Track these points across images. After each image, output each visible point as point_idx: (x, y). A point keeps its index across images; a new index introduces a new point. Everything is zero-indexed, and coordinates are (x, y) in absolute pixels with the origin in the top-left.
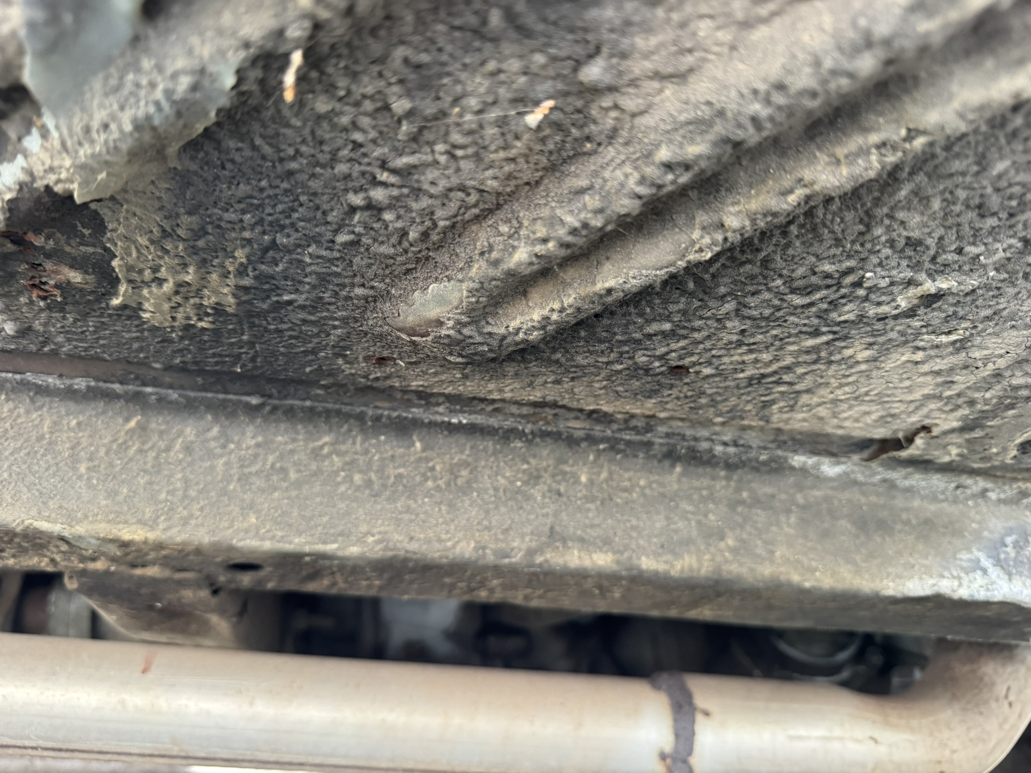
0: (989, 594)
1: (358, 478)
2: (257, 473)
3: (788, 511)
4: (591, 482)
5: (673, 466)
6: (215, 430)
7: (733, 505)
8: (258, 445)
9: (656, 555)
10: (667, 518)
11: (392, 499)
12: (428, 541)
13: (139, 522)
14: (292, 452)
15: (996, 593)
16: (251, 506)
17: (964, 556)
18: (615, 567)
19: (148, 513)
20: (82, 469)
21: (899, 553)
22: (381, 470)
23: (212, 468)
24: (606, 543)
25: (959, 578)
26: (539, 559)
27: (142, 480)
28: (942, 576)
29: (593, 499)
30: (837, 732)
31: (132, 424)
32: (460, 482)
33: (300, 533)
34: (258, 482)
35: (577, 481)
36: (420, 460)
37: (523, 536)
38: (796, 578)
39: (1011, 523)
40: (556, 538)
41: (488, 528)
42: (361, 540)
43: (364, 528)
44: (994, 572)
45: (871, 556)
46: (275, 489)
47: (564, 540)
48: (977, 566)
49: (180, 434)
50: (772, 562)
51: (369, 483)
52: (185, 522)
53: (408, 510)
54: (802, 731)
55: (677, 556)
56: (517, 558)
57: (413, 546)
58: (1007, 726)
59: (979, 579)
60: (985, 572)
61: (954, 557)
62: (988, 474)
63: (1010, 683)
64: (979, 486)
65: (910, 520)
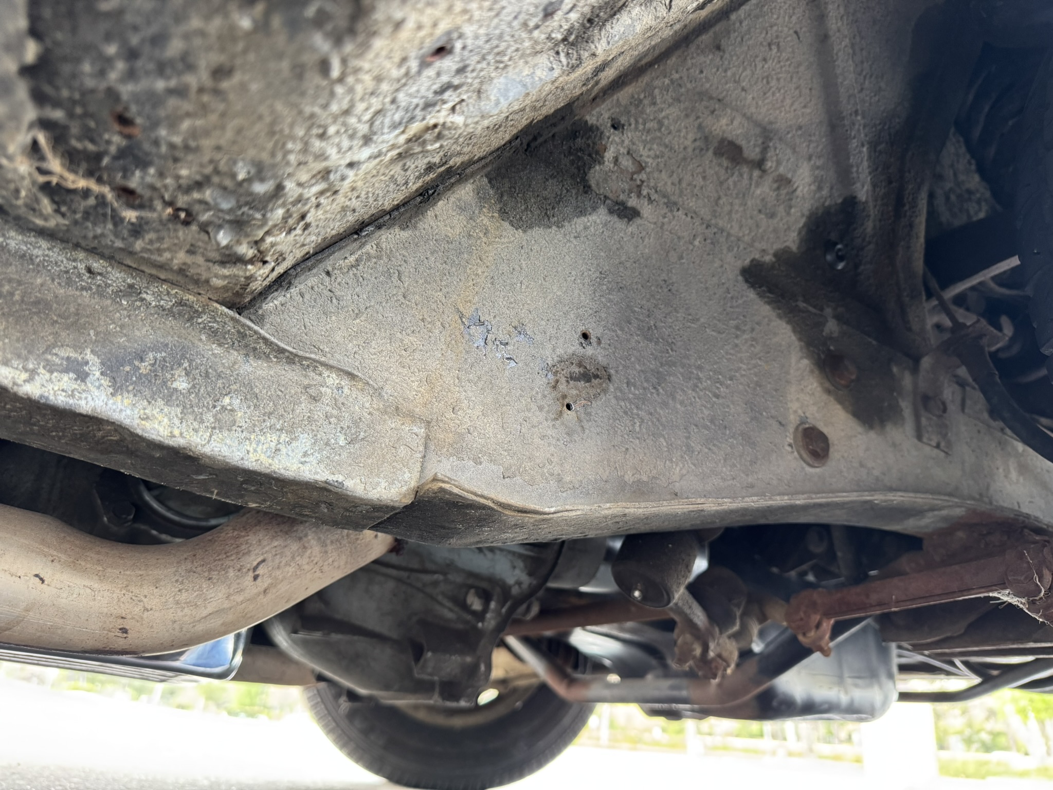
0: (71, 401)
15: (83, 403)
17: (64, 352)
28: (6, 364)
44: (97, 380)
48: (74, 368)
58: (239, 598)
59: (66, 381)
60: (82, 376)
61: (48, 350)
62: (111, 258)
63: (269, 556)
64: (117, 278)
65: (12, 294)
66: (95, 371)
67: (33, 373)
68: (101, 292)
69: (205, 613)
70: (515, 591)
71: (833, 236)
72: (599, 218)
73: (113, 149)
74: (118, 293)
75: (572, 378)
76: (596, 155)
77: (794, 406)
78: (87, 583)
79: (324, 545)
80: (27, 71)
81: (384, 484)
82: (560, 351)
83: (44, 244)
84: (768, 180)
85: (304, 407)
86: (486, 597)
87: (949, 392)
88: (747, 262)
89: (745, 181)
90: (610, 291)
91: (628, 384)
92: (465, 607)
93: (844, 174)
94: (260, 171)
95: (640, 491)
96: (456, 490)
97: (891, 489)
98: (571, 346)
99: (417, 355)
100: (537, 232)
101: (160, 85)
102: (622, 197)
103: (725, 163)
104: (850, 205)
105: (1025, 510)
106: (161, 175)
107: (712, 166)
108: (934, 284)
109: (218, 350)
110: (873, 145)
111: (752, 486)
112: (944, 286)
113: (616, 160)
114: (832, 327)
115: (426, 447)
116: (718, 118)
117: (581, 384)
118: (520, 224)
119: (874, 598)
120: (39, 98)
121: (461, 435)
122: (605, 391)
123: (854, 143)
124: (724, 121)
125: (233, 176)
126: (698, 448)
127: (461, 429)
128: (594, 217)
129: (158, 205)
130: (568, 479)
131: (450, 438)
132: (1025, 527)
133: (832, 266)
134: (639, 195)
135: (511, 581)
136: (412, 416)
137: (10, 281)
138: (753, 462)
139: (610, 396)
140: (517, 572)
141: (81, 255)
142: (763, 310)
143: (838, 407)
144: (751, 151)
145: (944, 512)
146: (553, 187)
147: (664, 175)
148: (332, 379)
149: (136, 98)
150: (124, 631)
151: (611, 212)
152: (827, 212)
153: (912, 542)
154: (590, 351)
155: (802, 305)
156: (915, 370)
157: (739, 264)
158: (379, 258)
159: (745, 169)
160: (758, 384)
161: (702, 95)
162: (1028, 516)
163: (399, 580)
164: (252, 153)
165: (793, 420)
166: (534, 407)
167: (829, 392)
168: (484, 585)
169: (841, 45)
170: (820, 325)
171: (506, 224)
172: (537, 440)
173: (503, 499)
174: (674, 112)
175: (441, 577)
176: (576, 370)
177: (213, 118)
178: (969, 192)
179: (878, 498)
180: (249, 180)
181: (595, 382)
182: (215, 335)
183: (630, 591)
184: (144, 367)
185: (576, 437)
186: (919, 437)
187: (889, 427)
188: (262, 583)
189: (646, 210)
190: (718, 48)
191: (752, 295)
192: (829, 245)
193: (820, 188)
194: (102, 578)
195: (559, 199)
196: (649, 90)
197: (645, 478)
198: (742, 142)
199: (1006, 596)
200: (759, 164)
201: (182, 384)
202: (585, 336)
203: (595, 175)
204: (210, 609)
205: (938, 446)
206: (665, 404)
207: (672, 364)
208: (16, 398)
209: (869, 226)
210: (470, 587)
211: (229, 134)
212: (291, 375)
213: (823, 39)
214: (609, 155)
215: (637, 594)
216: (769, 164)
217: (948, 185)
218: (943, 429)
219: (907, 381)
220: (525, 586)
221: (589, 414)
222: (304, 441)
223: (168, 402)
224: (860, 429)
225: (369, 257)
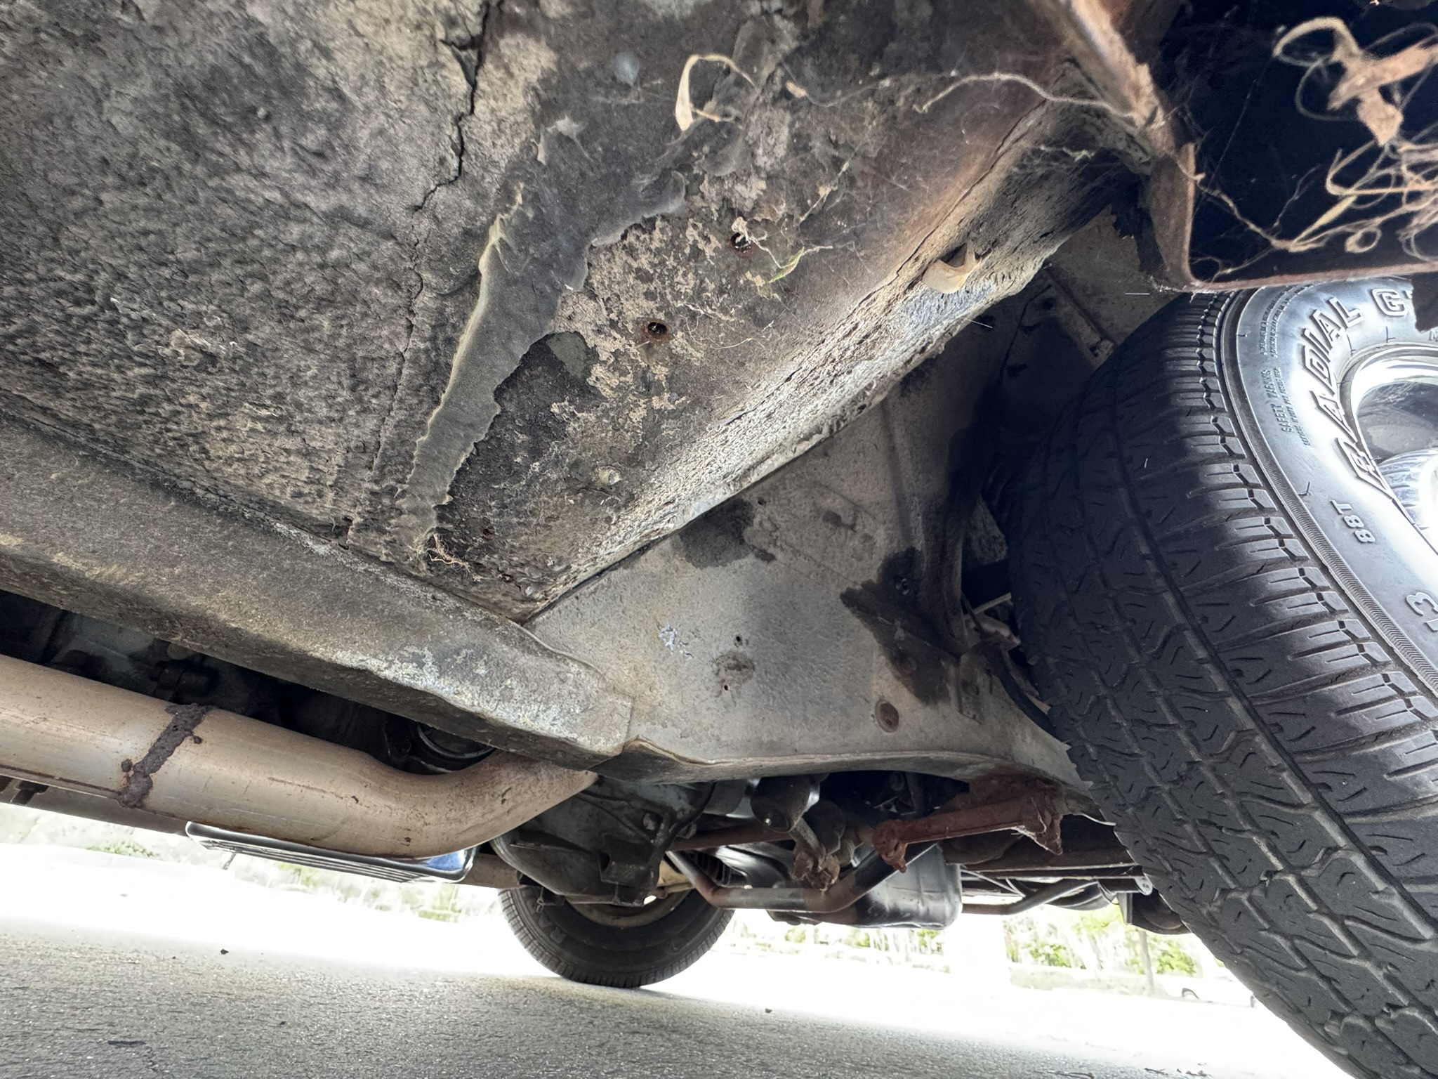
0: (412, 682)
3: (265, 569)
4: (62, 481)
7: (210, 547)
9: (79, 557)
10: (125, 534)
15: (419, 683)
17: (411, 649)
18: (18, 551)
21: (350, 629)
28: (375, 656)
29: (46, 493)
30: (323, 786)
35: (44, 476)
39: (475, 640)
44: (430, 668)
45: (319, 623)
48: (417, 660)
50: (209, 598)
54: (286, 777)
55: (104, 564)
58: (490, 816)
59: (411, 668)
60: (421, 665)
61: (401, 648)
62: (451, 592)
63: (513, 786)
64: (450, 602)
65: (383, 611)
66: (429, 662)
67: (391, 662)
68: (437, 611)
69: (466, 827)
70: (680, 816)
71: (900, 573)
72: (749, 560)
73: (476, 545)
74: (449, 611)
75: (729, 668)
76: (748, 520)
77: (876, 688)
78: (388, 803)
79: (551, 778)
80: (440, 507)
81: (603, 741)
82: (721, 649)
83: (410, 582)
84: (858, 537)
85: (555, 687)
86: (658, 820)
87: (981, 680)
88: (844, 590)
89: (843, 537)
90: (755, 608)
91: (766, 672)
92: (642, 827)
93: (907, 534)
94: (560, 561)
95: (772, 748)
96: (651, 747)
97: (943, 749)
98: (730, 646)
99: (629, 652)
100: (709, 569)
101: (515, 520)
102: (764, 547)
103: (830, 526)
104: (911, 553)
105: (1038, 765)
106: (501, 558)
107: (823, 528)
108: (968, 604)
109: (506, 649)
110: (926, 515)
111: (846, 745)
112: (975, 606)
113: (761, 523)
114: (900, 634)
115: (631, 715)
116: (825, 498)
117: (735, 672)
118: (700, 565)
119: (934, 828)
120: (441, 518)
121: (654, 708)
122: (750, 677)
123: (913, 514)
124: (829, 500)
125: (545, 564)
126: (811, 717)
127: (655, 703)
128: (746, 560)
129: (494, 572)
130: (723, 739)
131: (647, 709)
132: (1037, 778)
133: (900, 593)
134: (775, 545)
135: (677, 808)
136: (624, 694)
137: (383, 602)
138: (848, 728)
139: (753, 681)
140: (682, 801)
141: (432, 589)
142: (855, 622)
143: (905, 689)
144: (847, 520)
145: (980, 766)
146: (721, 540)
147: (791, 534)
148: (575, 668)
149: (499, 525)
150: (408, 840)
151: (757, 556)
152: (896, 557)
153: (962, 787)
154: (741, 649)
155: (880, 619)
156: (957, 664)
157: (839, 591)
158: (609, 587)
159: (843, 530)
160: (852, 673)
161: (816, 484)
162: (1038, 770)
163: (594, 804)
164: (558, 553)
165: (875, 698)
166: (703, 688)
167: (898, 678)
168: (657, 811)
169: (904, 453)
170: (893, 632)
171: (690, 565)
172: (704, 711)
173: (681, 754)
174: (797, 494)
175: (626, 804)
176: (732, 662)
177: (540, 537)
178: (995, 538)
179: (932, 755)
180: (553, 566)
181: (744, 670)
182: (505, 639)
183: (763, 819)
184: (459, 659)
185: (731, 709)
186: (961, 711)
187: (940, 705)
188: (508, 806)
189: (780, 556)
190: (826, 455)
191: (847, 611)
192: (897, 579)
193: (891, 542)
194: (398, 799)
195: (724, 548)
196: (783, 480)
197: (775, 739)
198: (841, 514)
199: (1022, 830)
200: (852, 527)
201: (482, 671)
202: (738, 639)
203: (748, 533)
204: (470, 824)
205: (974, 718)
206: (790, 687)
207: (794, 659)
208: (377, 678)
209: (924, 567)
210: (647, 812)
211: (547, 544)
212: (549, 665)
213: (893, 448)
214: (756, 520)
215: (768, 821)
216: (858, 528)
217: (980, 533)
218: (977, 705)
219: (952, 671)
220: (687, 812)
221: (739, 693)
222: (554, 710)
223: (472, 683)
224: (920, 705)
225: (603, 586)
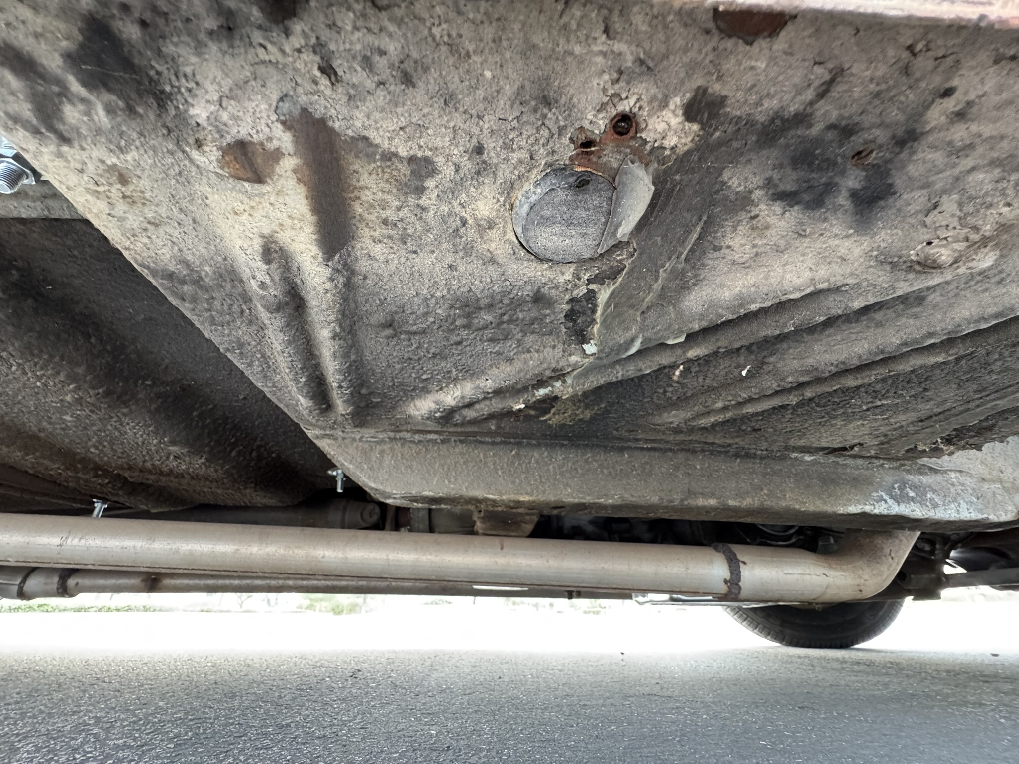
0: (889, 512)
1: (605, 471)
2: (566, 471)
3: (789, 477)
4: (702, 468)
5: (736, 459)
6: (546, 454)
7: (765, 475)
8: (563, 459)
9: (735, 499)
10: (737, 482)
11: (620, 480)
12: (639, 497)
13: (527, 494)
14: (577, 461)
16: (567, 485)
17: (875, 494)
18: (718, 505)
19: (529, 490)
20: (500, 473)
21: (843, 494)
22: (614, 468)
23: (549, 469)
24: (713, 495)
25: (874, 505)
26: (686, 503)
27: (523, 476)
28: (865, 504)
29: (703, 476)
30: (807, 571)
31: (514, 452)
32: (647, 471)
33: (589, 495)
34: (567, 475)
35: (696, 468)
36: (628, 462)
37: (677, 493)
38: (797, 507)
39: (896, 478)
40: (691, 493)
41: (662, 491)
42: (612, 498)
43: (613, 492)
44: (890, 502)
45: (830, 496)
46: (575, 477)
47: (695, 494)
48: (882, 499)
49: (533, 456)
50: (785, 500)
51: (610, 473)
52: (544, 493)
53: (629, 484)
54: (790, 571)
55: (744, 499)
56: (677, 503)
57: (634, 499)
58: (891, 568)
59: (883, 505)
60: (886, 501)
61: (870, 495)
63: (891, 548)
64: (880, 463)
65: (847, 479)
74: (877, 467)
78: (841, 573)
85: (952, 490)
115: (1006, 493)
131: (1010, 485)
136: (990, 481)
137: (842, 474)
141: (871, 460)
150: (861, 591)
182: (910, 472)
184: (898, 492)
204: (885, 575)
208: (868, 515)
222: (963, 504)
223: (913, 503)
